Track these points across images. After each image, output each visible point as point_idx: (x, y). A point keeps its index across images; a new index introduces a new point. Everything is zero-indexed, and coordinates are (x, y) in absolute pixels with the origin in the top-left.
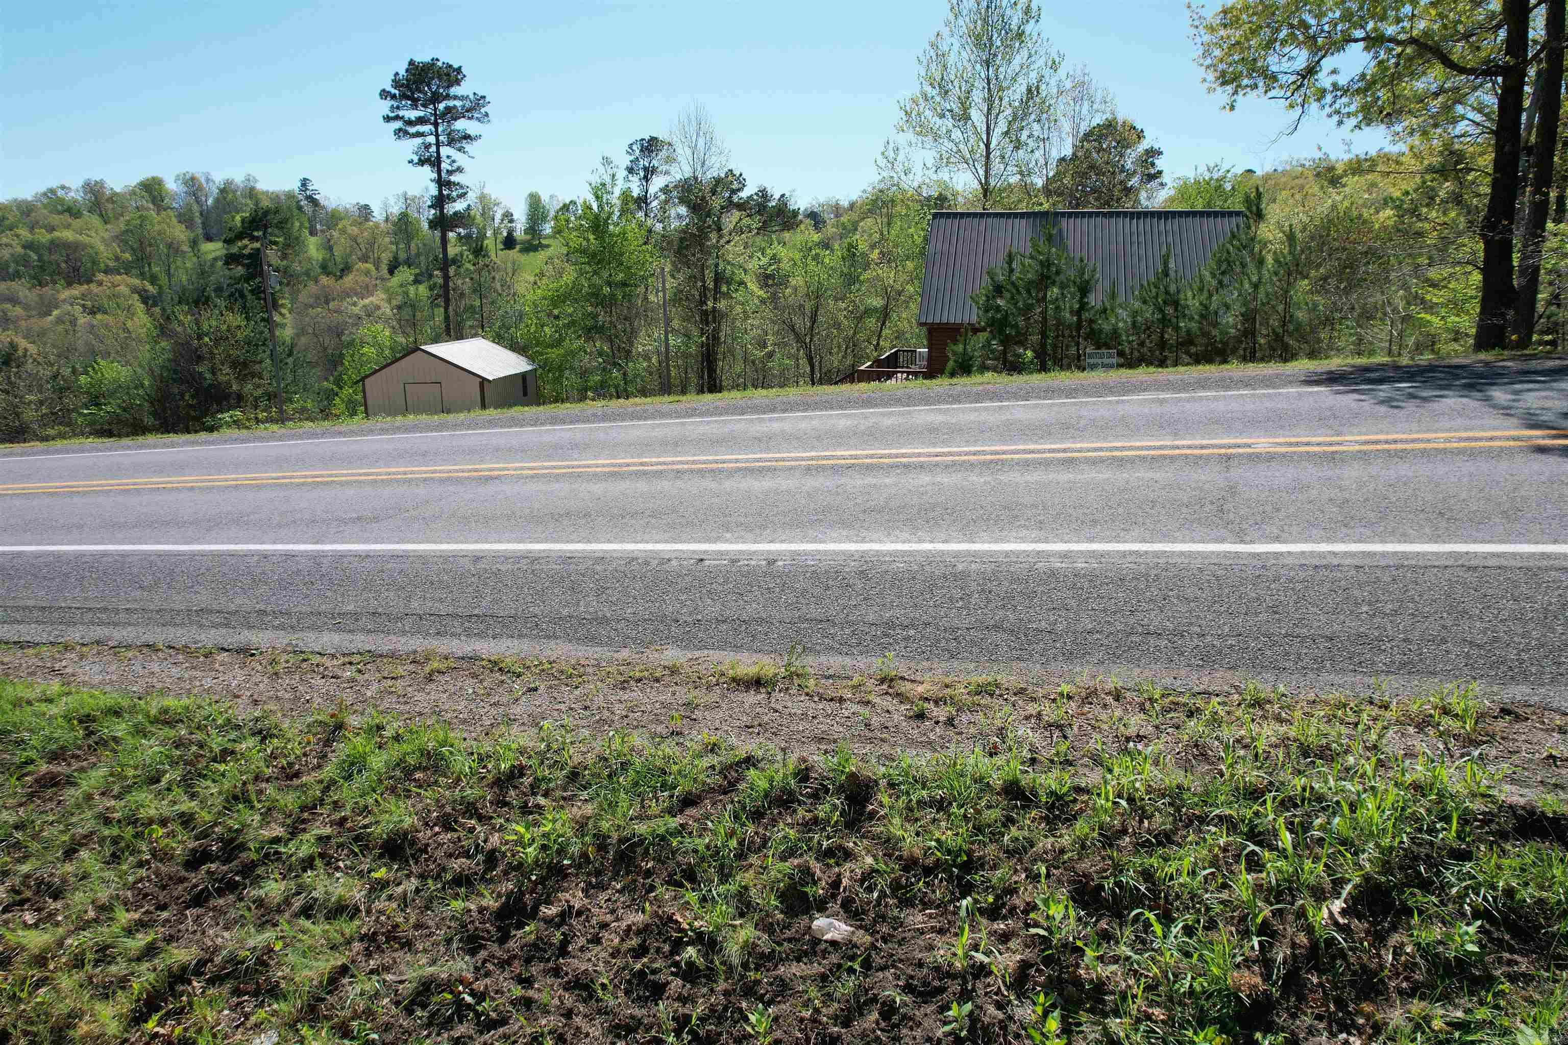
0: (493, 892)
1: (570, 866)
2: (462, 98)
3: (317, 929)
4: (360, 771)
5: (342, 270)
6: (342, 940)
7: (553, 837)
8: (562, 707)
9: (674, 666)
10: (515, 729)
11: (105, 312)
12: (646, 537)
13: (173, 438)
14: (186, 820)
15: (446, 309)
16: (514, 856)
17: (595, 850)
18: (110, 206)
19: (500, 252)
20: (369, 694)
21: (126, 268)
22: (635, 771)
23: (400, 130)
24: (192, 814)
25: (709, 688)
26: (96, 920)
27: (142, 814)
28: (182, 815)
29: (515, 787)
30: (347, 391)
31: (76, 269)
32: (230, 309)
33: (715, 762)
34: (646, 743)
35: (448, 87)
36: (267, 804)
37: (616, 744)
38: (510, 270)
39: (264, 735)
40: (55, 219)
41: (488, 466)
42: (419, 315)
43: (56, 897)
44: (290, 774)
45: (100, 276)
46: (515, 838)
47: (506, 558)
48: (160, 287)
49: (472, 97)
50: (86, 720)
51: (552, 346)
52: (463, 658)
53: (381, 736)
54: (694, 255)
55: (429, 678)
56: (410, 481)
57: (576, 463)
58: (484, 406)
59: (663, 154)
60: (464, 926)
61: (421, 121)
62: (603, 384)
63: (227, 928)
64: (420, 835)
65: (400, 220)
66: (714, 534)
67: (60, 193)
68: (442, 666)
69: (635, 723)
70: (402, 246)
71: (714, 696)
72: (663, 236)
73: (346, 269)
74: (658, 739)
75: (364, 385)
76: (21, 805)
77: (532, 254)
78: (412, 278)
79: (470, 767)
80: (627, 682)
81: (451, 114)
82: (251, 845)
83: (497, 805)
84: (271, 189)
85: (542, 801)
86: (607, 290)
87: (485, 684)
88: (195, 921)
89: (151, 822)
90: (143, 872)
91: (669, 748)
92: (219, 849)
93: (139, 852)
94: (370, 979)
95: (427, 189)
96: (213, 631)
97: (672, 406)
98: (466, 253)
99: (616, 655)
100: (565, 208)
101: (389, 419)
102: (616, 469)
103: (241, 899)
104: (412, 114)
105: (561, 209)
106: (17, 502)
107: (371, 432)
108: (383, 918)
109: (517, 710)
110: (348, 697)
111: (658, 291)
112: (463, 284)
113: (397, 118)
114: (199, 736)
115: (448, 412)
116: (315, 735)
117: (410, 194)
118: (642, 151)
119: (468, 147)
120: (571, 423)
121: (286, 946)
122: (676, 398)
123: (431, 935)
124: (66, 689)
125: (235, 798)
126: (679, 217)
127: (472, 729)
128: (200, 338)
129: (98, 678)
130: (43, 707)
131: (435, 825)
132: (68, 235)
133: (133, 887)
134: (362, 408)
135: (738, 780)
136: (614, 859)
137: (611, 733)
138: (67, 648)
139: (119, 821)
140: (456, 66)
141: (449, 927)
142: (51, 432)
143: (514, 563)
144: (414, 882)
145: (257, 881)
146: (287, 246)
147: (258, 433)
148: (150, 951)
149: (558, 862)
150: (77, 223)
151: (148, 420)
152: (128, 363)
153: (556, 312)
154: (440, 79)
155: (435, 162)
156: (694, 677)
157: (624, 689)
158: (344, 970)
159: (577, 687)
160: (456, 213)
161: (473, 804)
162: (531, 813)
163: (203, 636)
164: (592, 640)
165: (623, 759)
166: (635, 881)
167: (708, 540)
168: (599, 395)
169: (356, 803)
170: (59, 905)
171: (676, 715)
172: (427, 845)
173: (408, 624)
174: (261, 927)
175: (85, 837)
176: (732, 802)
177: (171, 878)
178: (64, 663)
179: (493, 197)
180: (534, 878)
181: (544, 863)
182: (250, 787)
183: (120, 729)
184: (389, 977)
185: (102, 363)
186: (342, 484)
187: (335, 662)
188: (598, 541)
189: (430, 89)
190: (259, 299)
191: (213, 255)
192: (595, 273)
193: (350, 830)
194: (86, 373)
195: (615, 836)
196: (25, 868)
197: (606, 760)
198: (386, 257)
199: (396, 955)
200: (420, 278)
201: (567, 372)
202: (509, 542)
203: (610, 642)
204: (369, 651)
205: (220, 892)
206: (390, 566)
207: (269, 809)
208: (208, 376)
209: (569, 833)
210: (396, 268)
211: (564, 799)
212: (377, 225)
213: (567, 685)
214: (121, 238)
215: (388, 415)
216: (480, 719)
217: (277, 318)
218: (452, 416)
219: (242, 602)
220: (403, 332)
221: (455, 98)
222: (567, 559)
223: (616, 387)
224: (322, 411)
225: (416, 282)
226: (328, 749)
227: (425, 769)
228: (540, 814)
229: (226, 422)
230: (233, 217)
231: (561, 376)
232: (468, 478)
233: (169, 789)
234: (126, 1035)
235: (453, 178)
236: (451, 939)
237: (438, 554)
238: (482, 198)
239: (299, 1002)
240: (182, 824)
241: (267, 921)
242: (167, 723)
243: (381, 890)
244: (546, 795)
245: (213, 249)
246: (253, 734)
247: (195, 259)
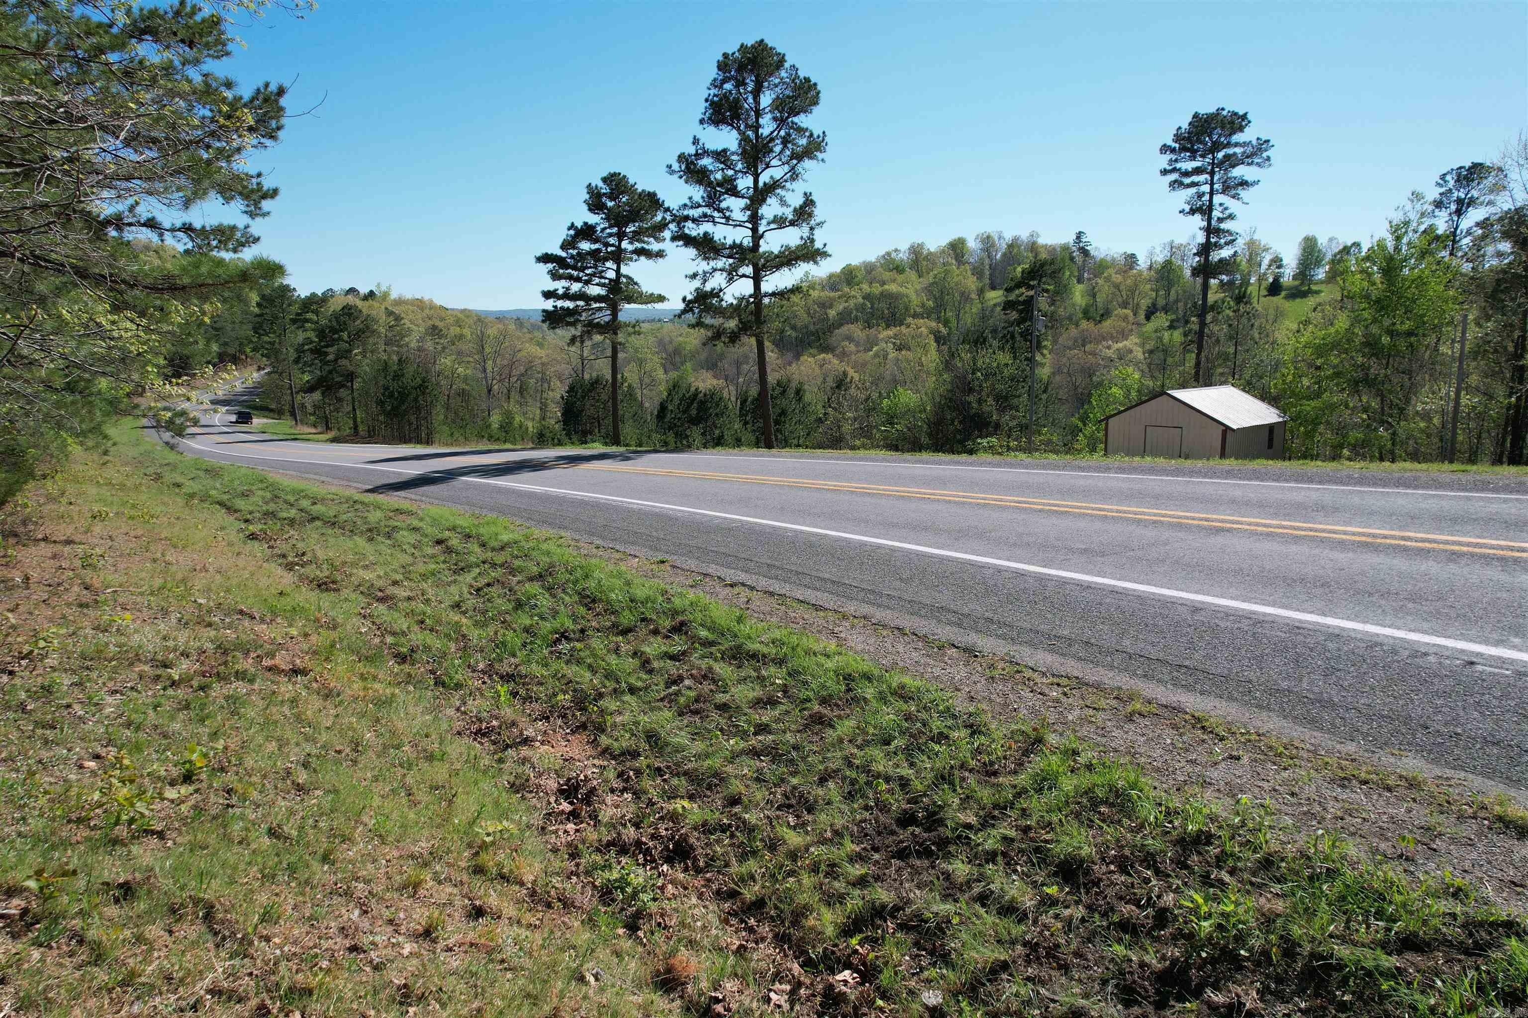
0: (1157, 952)
1: (1247, 959)
2: (1244, 144)
3: (989, 919)
4: (1050, 788)
5: (1102, 315)
6: (1008, 938)
7: (1233, 920)
8: (1265, 785)
9: (1414, 778)
10: (1209, 793)
11: (909, 349)
12: (1400, 623)
13: (941, 456)
14: (904, 783)
15: (1198, 355)
16: (1186, 923)
17: (1280, 954)
18: (925, 263)
19: (1262, 299)
20: (1070, 718)
21: (927, 314)
22: (1344, 883)
23: (1175, 181)
24: (908, 780)
25: (1461, 818)
26: (831, 840)
27: (874, 767)
28: (901, 778)
29: (1199, 853)
30: (1090, 428)
31: (893, 315)
32: (1002, 348)
33: (1458, 909)
34: (1362, 855)
35: (1230, 135)
36: (967, 792)
37: (1325, 846)
38: (1271, 317)
39: (975, 730)
40: (887, 275)
41: (1220, 517)
42: (1170, 360)
43: (810, 811)
44: (989, 772)
45: (909, 320)
46: (1191, 905)
47: (1227, 615)
48: (950, 329)
49: (1254, 142)
50: (848, 678)
51: (1309, 398)
52: (1166, 707)
53: (1075, 761)
54: (1513, 300)
55: (1130, 718)
56: (1139, 521)
57: (1321, 526)
58: (1223, 455)
59: (1491, 180)
60: (1122, 973)
61: (1198, 171)
62: (1365, 443)
63: (919, 887)
64: (1096, 867)
65: (1163, 267)
66: (1495, 636)
67: (893, 255)
68: (1145, 710)
69: (1352, 829)
70: (1162, 293)
71: (1469, 830)
72: (1472, 278)
73: (1106, 314)
74: (1380, 858)
75: (1107, 424)
76: (799, 731)
77: (1298, 300)
78: (1167, 324)
79: (1156, 818)
80: (1349, 780)
81: (1231, 161)
82: (949, 823)
83: (1177, 864)
84: (1049, 243)
85: (1227, 878)
86: (1386, 340)
87: (1185, 738)
88: (897, 871)
89: (878, 776)
90: (867, 815)
91: (1393, 872)
92: (924, 817)
93: (868, 797)
94: (1025, 985)
95: (1194, 237)
96: (948, 627)
97: (1454, 477)
98: (1228, 299)
99: (1338, 746)
100: (1346, 250)
101: (1127, 459)
102: (1369, 540)
103: (933, 867)
104: (1189, 165)
105: (1340, 252)
106: (829, 495)
107: (1108, 469)
108: (1047, 933)
109: (1213, 774)
110: (1052, 717)
111: (1453, 341)
112: (1218, 329)
113: (1174, 170)
114: (924, 715)
115: (1187, 457)
116: (1016, 742)
117: (1177, 242)
118: (1458, 181)
119: (1243, 193)
120: (1320, 483)
121: (961, 923)
122: (1463, 467)
123: (1087, 968)
124: (839, 649)
125: (943, 778)
126: (1500, 254)
127: (1164, 780)
128: (973, 373)
129: (860, 647)
130: (822, 659)
131: (1112, 863)
132: (892, 288)
133: (858, 824)
134: (1102, 446)
135: (1489, 945)
136: (1302, 973)
137: (1320, 832)
138: (845, 617)
139: (858, 767)
140: (1241, 113)
141: (1108, 969)
142: (858, 443)
143: (1235, 622)
144: (1079, 912)
145: (948, 856)
146: (1057, 293)
147: (1009, 459)
148: (861, 882)
149: (1234, 949)
150: (900, 278)
151: (925, 440)
152: (918, 391)
153: (1319, 362)
154: (1223, 128)
155: (1206, 211)
156: (1442, 799)
157: (1343, 786)
158: (1004, 966)
159: (1285, 769)
160: (1221, 261)
161: (1153, 855)
162: (1212, 886)
163: (939, 631)
164: (1313, 722)
165: (1331, 866)
166: (1325, 1008)
167: (1486, 642)
168: (1358, 454)
169: (1042, 817)
170: (810, 818)
171: (1409, 836)
172: (1100, 880)
173: (1118, 659)
174: (945, 897)
175: (834, 771)
176: (1477, 969)
177: (885, 828)
178: (841, 629)
179: (1263, 243)
180: (1204, 955)
181: (1218, 943)
182: (956, 772)
183: (869, 692)
184: (1043, 991)
185: (901, 390)
186: (1075, 515)
187: (1044, 680)
188: (1335, 615)
189: (1211, 139)
190: (1026, 340)
191: (994, 301)
192: (1375, 321)
193: (1032, 840)
194: (889, 397)
195: (1307, 948)
196: (795, 781)
197: (1309, 858)
198: (1145, 303)
199: (1053, 973)
200: (1175, 324)
201: (1321, 428)
202: (1232, 598)
203: (1333, 730)
204: (1077, 678)
205: (919, 855)
206: (1108, 601)
207: (968, 797)
208: (975, 405)
209: (1253, 924)
210: (1153, 313)
211: (1252, 884)
212: (1140, 273)
213: (1275, 764)
214: (928, 289)
215: (1127, 455)
216: (1174, 773)
217: (1038, 358)
218: (1189, 462)
219: (975, 607)
220: (1152, 377)
221: (1237, 145)
222: (1296, 628)
223: (1380, 449)
224: (1065, 445)
225: (1171, 327)
226: (1026, 759)
227: (1112, 805)
228: (1222, 891)
229: (984, 447)
230: (1015, 269)
231: (1314, 430)
232: (1198, 526)
233: (895, 753)
234: (837, 941)
235: (1223, 226)
236: (1107, 981)
237: (1157, 597)
238: (1252, 245)
239: (964, 976)
240: (900, 785)
241: (950, 895)
242: (902, 697)
243: (1050, 906)
244: (1232, 872)
245: (995, 296)
246: (966, 727)
247: (980, 306)
